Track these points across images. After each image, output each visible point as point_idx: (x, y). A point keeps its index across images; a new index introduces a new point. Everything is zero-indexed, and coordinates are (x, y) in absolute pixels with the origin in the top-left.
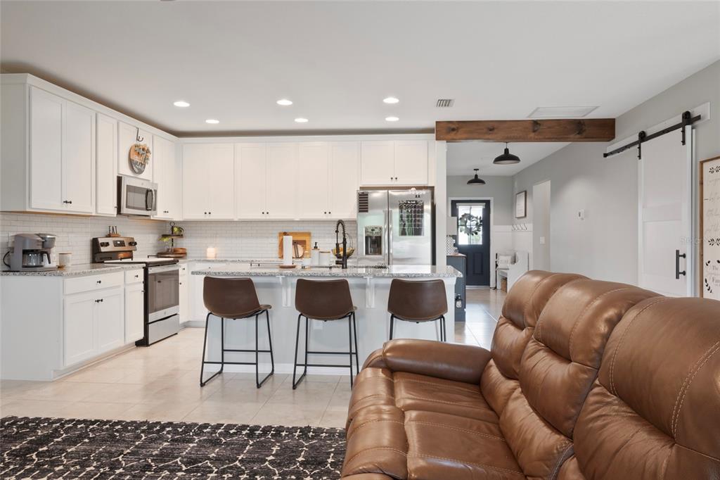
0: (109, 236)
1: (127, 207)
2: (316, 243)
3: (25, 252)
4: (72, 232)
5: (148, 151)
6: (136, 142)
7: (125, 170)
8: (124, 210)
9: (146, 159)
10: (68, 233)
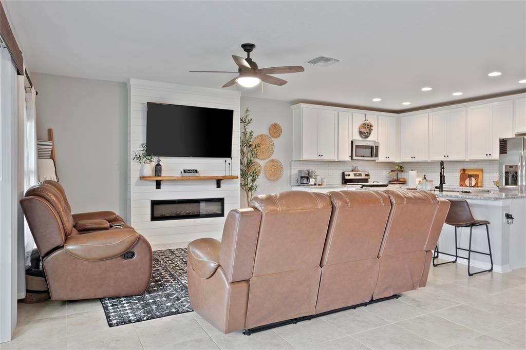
0: (352, 171)
1: (356, 156)
2: (425, 176)
3: (302, 177)
4: (331, 169)
5: (371, 126)
6: (364, 122)
7: (357, 137)
8: (354, 158)
9: (371, 130)
10: (329, 169)
